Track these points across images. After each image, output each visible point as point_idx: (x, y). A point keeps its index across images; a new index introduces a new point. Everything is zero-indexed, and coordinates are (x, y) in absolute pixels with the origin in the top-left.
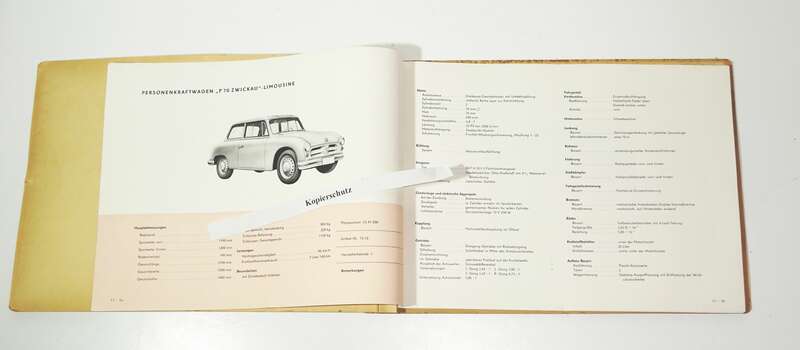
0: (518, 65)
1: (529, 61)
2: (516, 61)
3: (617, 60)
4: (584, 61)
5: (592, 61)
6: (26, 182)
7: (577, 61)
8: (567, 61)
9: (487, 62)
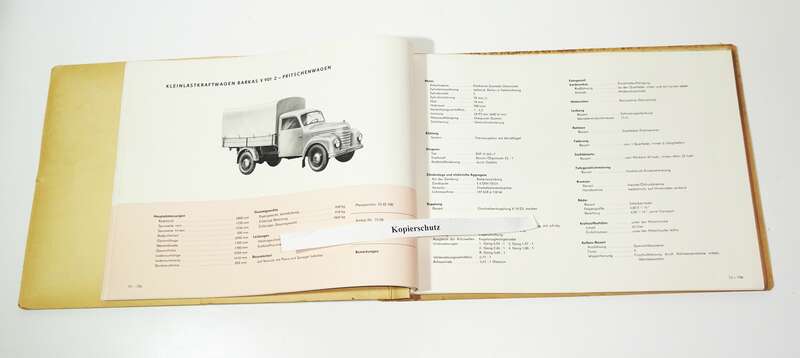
0: (526, 55)
1: (537, 52)
2: (524, 52)
3: (623, 49)
4: (591, 50)
5: (598, 50)
6: (37, 181)
7: (584, 50)
8: (573, 51)
9: (496, 53)
